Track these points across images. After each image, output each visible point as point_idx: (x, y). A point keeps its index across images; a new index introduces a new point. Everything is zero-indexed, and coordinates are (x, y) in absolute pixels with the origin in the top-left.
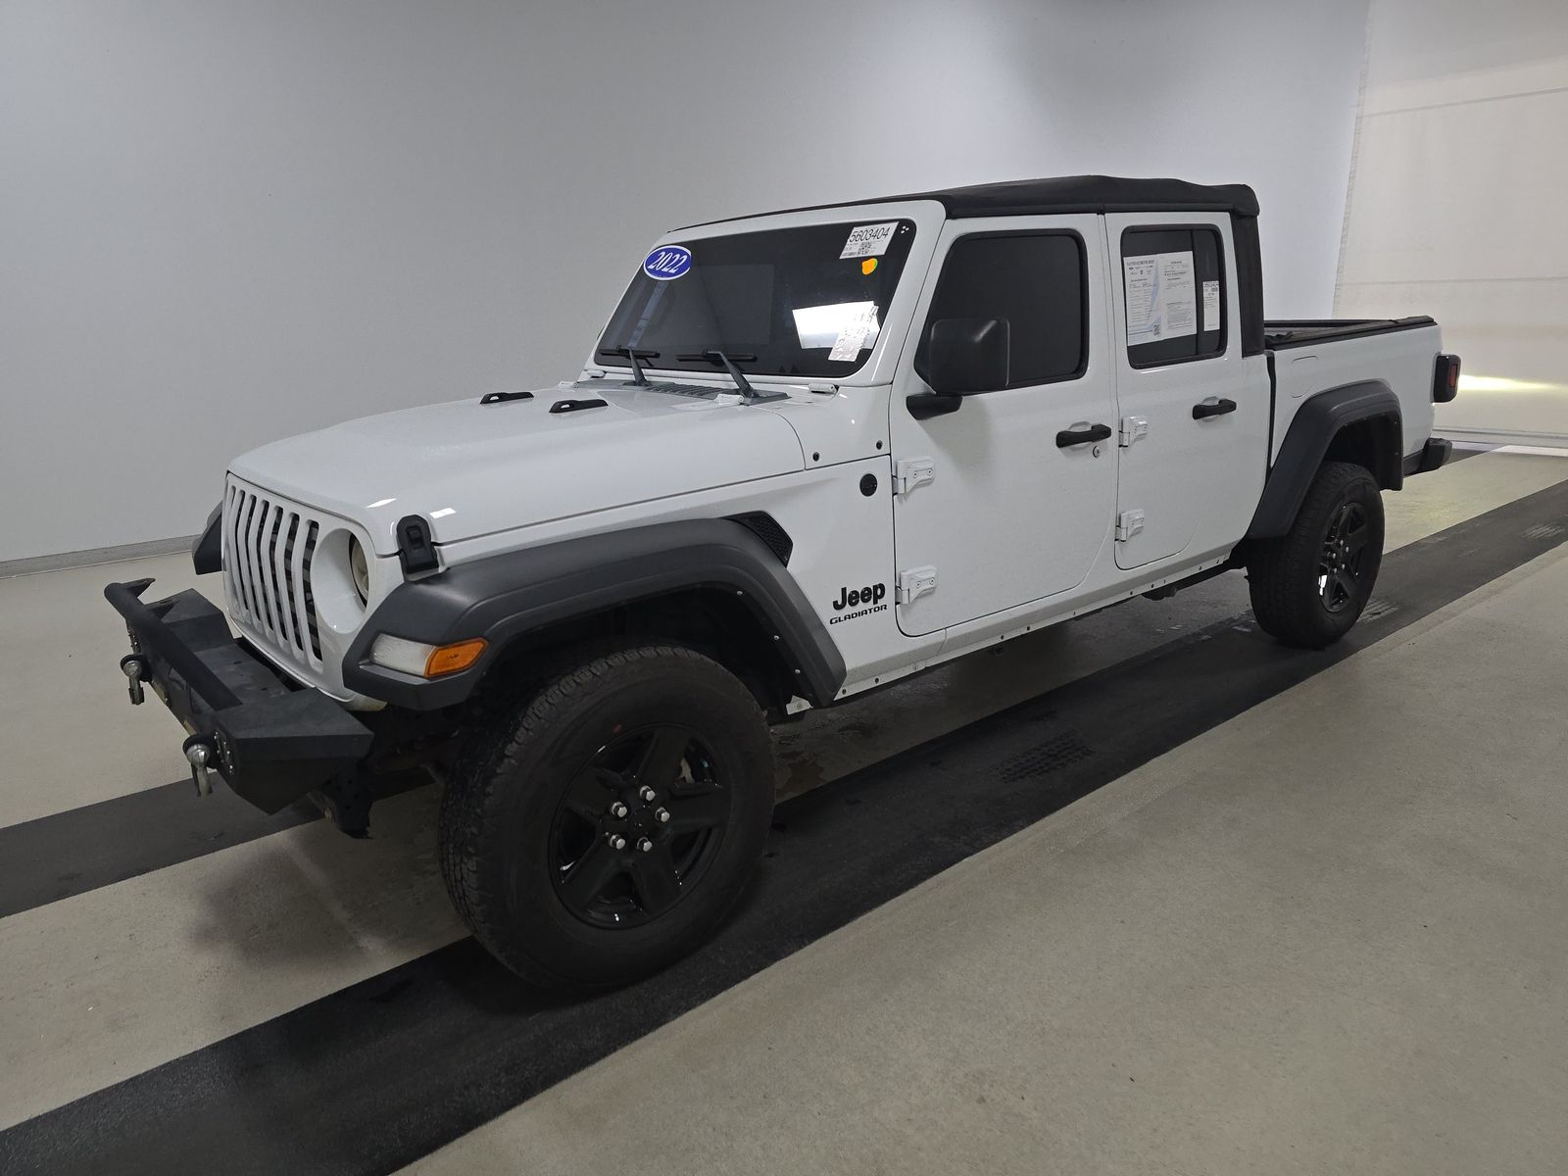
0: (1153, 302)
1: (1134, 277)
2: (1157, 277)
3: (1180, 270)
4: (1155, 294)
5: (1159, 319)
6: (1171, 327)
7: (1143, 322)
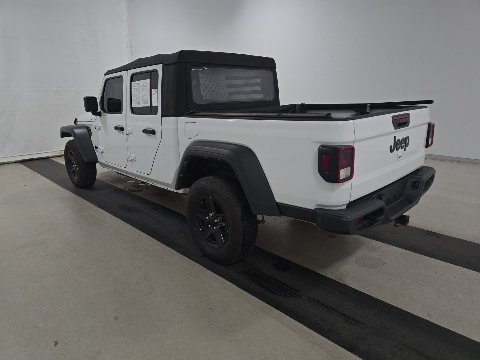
0: (138, 95)
1: (134, 88)
2: (139, 88)
3: (146, 85)
4: (139, 92)
5: (140, 100)
6: (142, 103)
7: (135, 101)
